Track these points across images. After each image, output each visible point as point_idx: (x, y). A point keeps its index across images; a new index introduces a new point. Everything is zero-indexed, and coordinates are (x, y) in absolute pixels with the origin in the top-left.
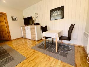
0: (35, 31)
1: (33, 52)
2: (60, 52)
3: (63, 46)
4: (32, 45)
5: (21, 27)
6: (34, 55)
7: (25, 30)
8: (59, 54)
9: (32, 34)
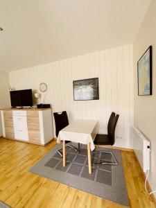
0: (39, 123)
1: (35, 183)
2: (97, 171)
3: (100, 155)
4: (31, 159)
5: (2, 112)
6: (38, 195)
7: (12, 118)
8: (95, 179)
9: (30, 129)
